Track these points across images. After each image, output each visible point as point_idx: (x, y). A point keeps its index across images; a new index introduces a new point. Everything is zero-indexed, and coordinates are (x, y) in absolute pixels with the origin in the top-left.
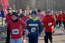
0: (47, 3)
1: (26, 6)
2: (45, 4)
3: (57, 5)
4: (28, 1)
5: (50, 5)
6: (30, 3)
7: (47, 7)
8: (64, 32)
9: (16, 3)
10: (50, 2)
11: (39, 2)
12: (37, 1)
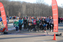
0: (35, 10)
2: (34, 11)
3: (43, 12)
4: (19, 8)
5: (37, 12)
6: (21, 10)
7: (35, 14)
8: (47, 34)
9: (9, 10)
10: (37, 10)
11: (28, 9)
12: (27, 9)
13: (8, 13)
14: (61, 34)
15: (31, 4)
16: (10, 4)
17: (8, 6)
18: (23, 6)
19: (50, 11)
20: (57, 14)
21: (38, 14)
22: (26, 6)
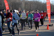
0: (32, 6)
1: (19, 8)
2: (30, 7)
6: (21, 6)
7: (31, 9)
11: (26, 5)
13: (11, 8)
14: (52, 25)
15: (29, 1)
16: (13, 1)
17: (11, 3)
18: (23, 3)
19: (43, 7)
20: (50, 9)
21: (34, 9)
22: (25, 3)
